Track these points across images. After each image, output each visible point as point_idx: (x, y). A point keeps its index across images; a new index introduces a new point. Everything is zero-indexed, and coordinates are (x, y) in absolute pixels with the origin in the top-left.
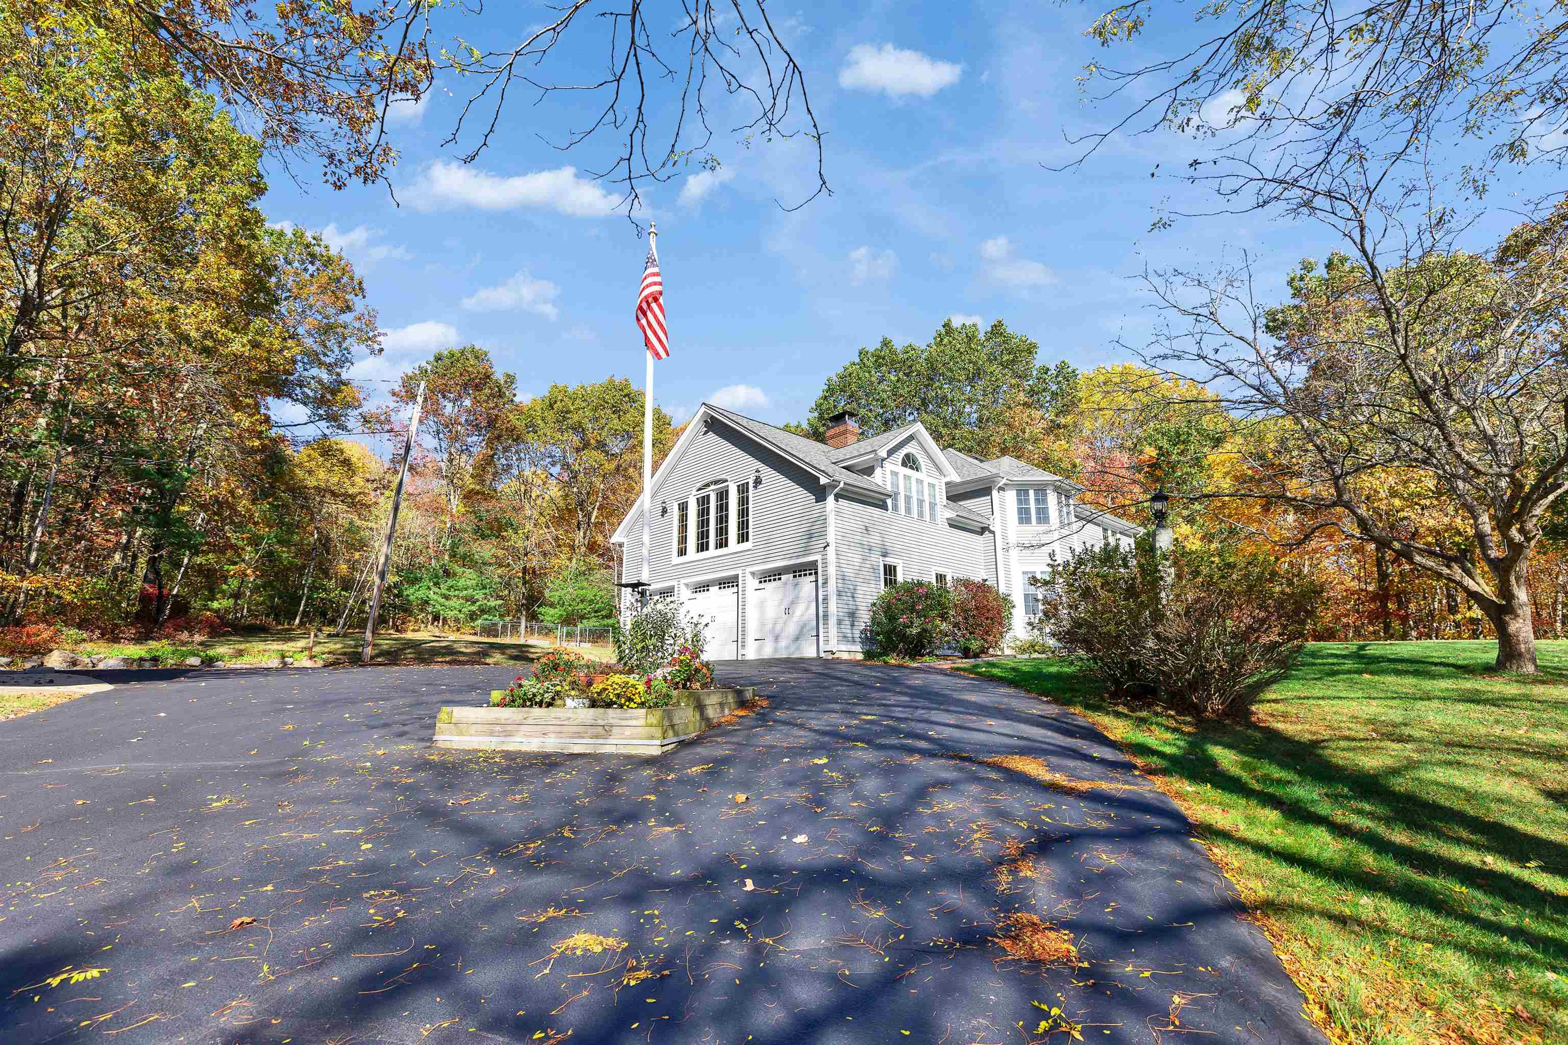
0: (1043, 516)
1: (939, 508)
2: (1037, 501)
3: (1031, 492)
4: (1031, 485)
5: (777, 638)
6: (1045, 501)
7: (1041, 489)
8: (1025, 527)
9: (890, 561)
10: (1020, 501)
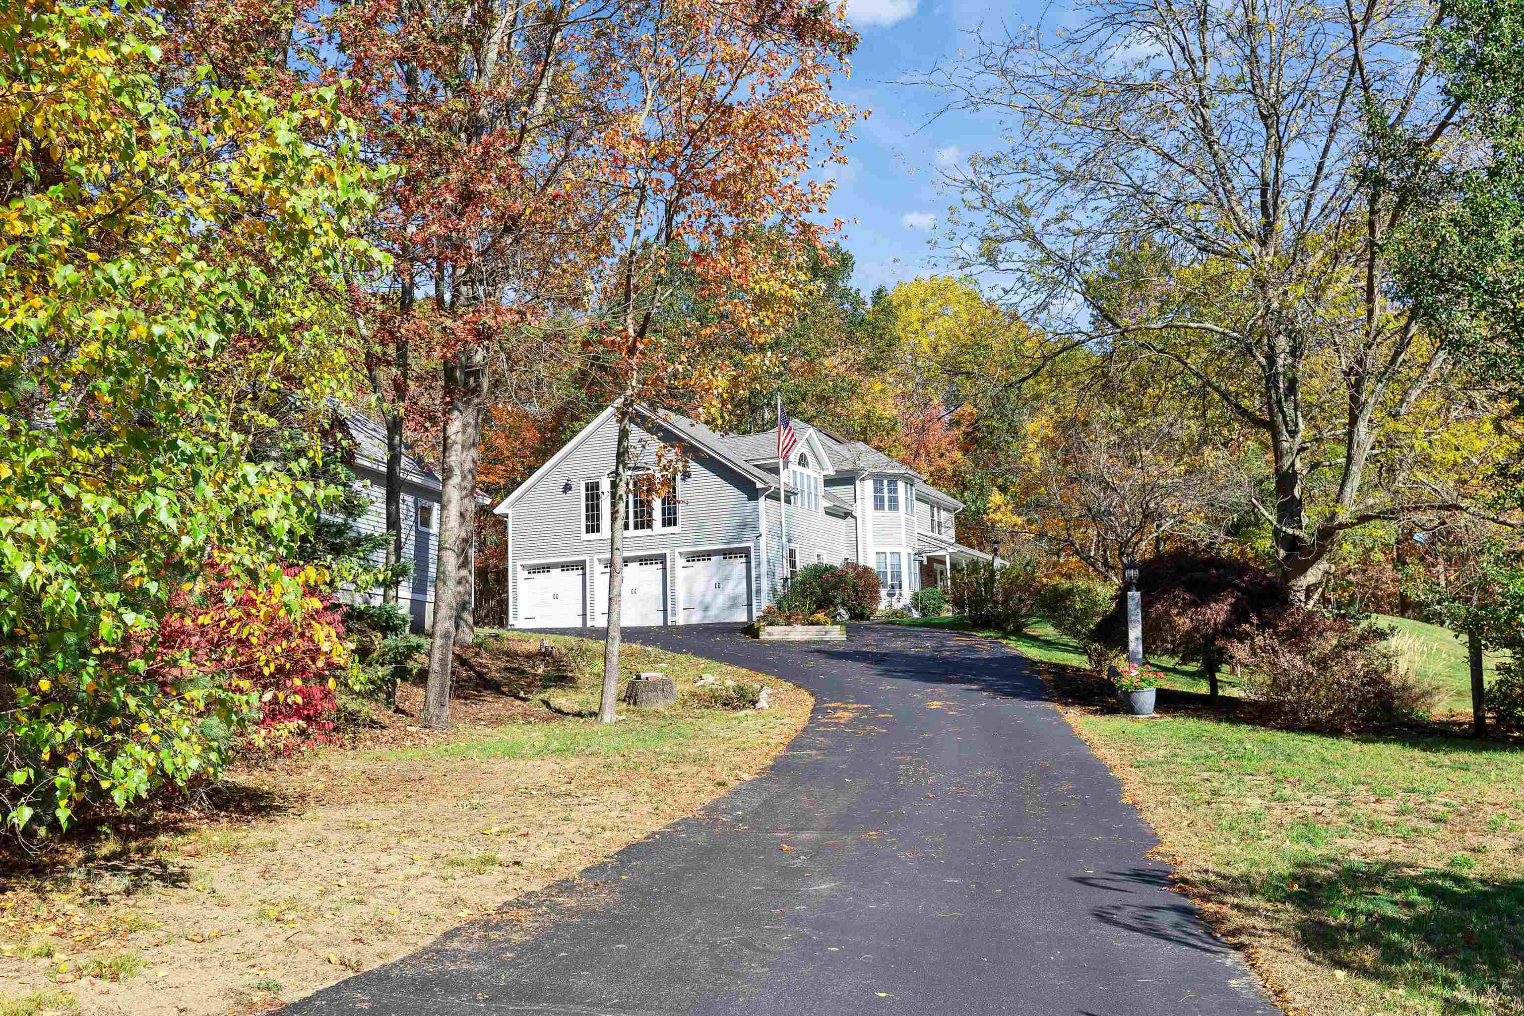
0: (894, 504)
1: (820, 498)
2: (890, 491)
3: (885, 482)
4: (886, 476)
5: (706, 609)
6: (895, 490)
7: (893, 480)
8: (879, 513)
9: (793, 546)
10: (876, 491)
